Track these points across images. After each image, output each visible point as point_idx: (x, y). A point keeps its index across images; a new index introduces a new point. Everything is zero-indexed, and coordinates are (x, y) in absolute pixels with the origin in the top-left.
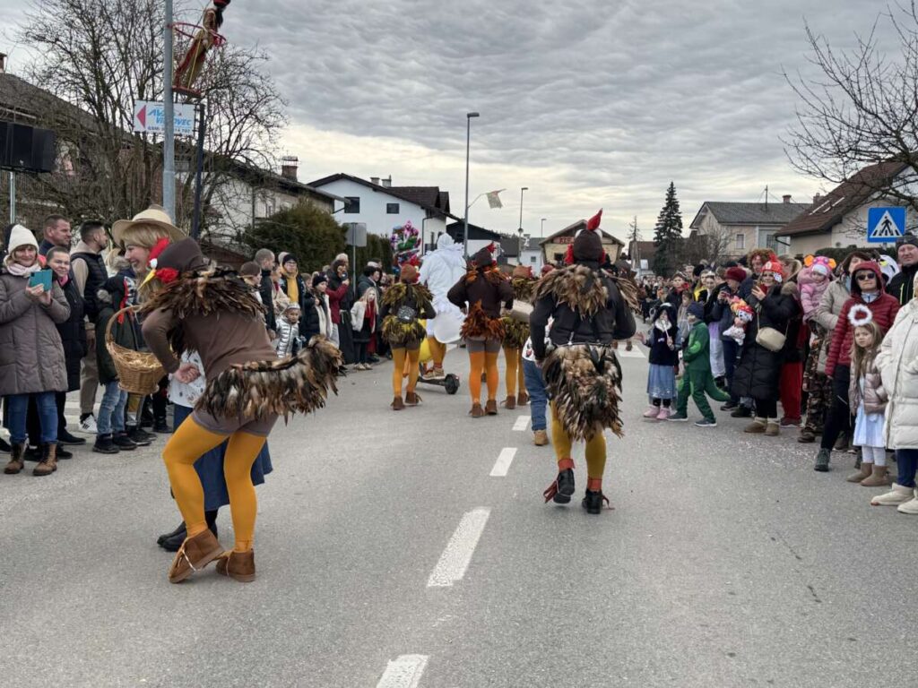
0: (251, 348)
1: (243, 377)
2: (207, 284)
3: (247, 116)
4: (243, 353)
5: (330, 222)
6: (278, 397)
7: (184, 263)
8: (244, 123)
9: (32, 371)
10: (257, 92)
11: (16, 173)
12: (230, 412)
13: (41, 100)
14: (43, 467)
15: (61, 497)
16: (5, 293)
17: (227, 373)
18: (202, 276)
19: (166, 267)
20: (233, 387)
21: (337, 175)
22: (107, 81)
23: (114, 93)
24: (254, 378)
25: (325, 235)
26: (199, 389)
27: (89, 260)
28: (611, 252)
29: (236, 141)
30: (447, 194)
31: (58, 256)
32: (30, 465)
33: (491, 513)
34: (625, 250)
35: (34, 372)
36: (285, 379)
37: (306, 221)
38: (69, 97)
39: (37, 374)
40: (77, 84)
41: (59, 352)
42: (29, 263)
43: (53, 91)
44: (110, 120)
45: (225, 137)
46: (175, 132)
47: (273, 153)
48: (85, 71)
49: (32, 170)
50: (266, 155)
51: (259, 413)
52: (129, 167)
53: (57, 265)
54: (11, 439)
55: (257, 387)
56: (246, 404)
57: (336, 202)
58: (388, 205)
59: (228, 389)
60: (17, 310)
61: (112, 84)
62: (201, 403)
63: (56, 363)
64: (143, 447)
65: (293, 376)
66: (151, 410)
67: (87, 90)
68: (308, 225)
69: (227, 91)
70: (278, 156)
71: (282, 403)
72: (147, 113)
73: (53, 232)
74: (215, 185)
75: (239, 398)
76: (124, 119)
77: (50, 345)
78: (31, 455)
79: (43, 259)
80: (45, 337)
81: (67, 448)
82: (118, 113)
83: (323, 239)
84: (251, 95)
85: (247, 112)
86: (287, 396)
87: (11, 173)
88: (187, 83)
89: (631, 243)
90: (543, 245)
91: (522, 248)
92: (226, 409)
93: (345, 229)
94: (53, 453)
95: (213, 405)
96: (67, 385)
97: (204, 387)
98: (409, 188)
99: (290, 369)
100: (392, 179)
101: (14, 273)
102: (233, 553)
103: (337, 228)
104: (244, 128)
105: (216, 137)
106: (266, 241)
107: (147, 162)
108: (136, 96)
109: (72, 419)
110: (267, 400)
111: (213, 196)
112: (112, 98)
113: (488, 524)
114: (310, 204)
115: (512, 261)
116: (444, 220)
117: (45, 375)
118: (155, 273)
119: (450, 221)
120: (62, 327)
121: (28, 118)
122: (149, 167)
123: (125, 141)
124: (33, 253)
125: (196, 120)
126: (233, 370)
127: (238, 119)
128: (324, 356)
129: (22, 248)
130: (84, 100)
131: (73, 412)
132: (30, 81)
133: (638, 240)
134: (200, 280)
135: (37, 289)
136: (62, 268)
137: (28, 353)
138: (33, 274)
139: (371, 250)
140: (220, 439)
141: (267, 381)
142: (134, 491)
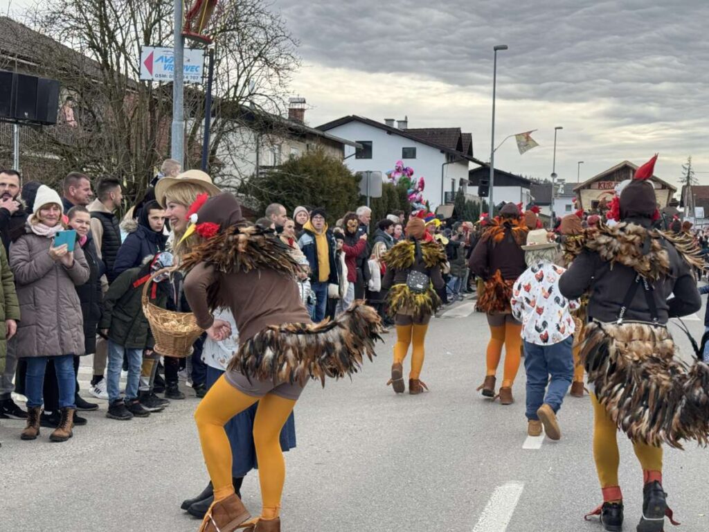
0: (285, 310)
1: (279, 338)
2: (248, 241)
3: (255, 59)
4: (278, 314)
5: (342, 171)
6: (314, 360)
7: (225, 218)
8: (252, 66)
9: (51, 334)
10: (266, 33)
11: (21, 125)
12: (264, 373)
13: (43, 47)
14: (60, 433)
15: (80, 464)
16: (28, 253)
17: (262, 333)
18: (243, 233)
19: (207, 222)
20: (268, 348)
21: (348, 117)
22: (112, 26)
23: (119, 39)
24: (290, 340)
25: (337, 185)
26: (231, 352)
27: (104, 219)
28: (661, 200)
29: (245, 85)
30: (470, 135)
31: (79, 215)
32: (46, 431)
33: (525, 488)
34: (677, 196)
35: (54, 334)
36: (322, 343)
37: (318, 171)
38: (74, 43)
39: (57, 337)
40: (81, 29)
41: (78, 315)
42: (53, 222)
43: (56, 38)
44: (115, 68)
45: (233, 81)
46: (185, 80)
47: (283, 98)
48: (88, 15)
49: (35, 122)
50: (276, 99)
51: (295, 375)
52: (133, 117)
53: (79, 225)
54: (28, 404)
55: (293, 349)
56: (282, 366)
57: (347, 147)
58: (403, 148)
59: (264, 351)
60: (39, 271)
61: (117, 29)
62: (234, 364)
63: (75, 326)
64: (156, 414)
65: (331, 340)
66: (163, 376)
67: (92, 35)
68: (319, 175)
69: (235, 33)
70: (286, 100)
71: (318, 366)
72: (155, 59)
73: (75, 191)
74: (222, 133)
75: (275, 359)
76: (129, 65)
77: (70, 307)
78: (46, 421)
79: (65, 218)
80: (66, 299)
81: (81, 414)
82: (122, 59)
83: (335, 190)
84: (261, 37)
85: (256, 54)
86: (324, 360)
87: (15, 126)
88: (198, 28)
89: (684, 188)
90: (578, 191)
91: (556, 194)
92: (261, 370)
93: (358, 178)
94: (70, 419)
95: (246, 366)
96: (84, 350)
97: (236, 350)
98: (427, 129)
99: (328, 333)
100: (408, 120)
101: (38, 233)
102: (260, 520)
103: (350, 177)
104: (252, 72)
105: (223, 84)
106: (275, 193)
107: (152, 111)
108: (142, 41)
109: (85, 384)
110: (303, 363)
111: (219, 145)
112: (117, 43)
113: (522, 499)
114: (321, 152)
115: (545, 210)
116: (467, 165)
117: (64, 338)
118: (196, 229)
119: (473, 166)
120: (81, 290)
121: (28, 65)
122: (154, 117)
123: (128, 87)
124: (58, 212)
125: (204, 65)
126: (269, 331)
127: (246, 63)
128: (363, 320)
129: (48, 206)
130: (89, 47)
131: (84, 378)
132: (32, 27)
133: (692, 184)
134: (242, 237)
135: (61, 250)
136: (83, 228)
137: (48, 315)
138: (58, 234)
139: (387, 201)
140: (250, 401)
141: (304, 344)
142: (153, 458)
